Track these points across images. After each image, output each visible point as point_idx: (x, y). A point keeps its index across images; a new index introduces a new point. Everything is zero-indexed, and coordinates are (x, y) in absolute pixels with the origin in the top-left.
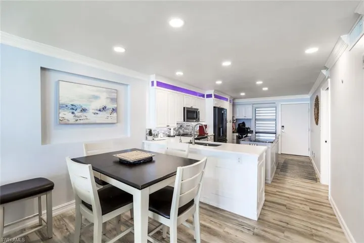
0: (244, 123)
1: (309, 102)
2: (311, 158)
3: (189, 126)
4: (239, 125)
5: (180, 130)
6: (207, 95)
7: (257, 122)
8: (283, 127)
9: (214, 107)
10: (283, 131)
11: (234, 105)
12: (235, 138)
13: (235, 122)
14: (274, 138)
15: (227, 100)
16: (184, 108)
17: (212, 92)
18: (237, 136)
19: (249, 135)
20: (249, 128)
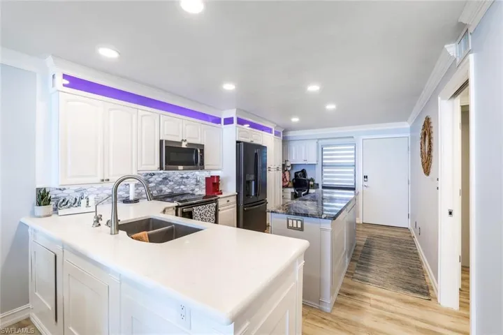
0: (304, 172)
1: (409, 135)
2: (413, 234)
3: (187, 178)
4: (296, 174)
5: (162, 186)
6: (225, 119)
7: (324, 170)
8: (366, 177)
9: (237, 142)
10: (365, 184)
11: (285, 142)
12: (289, 196)
13: (289, 169)
14: (353, 196)
15: (269, 130)
16: (161, 142)
17: (232, 113)
18: (292, 193)
19: (312, 191)
20: (312, 180)
